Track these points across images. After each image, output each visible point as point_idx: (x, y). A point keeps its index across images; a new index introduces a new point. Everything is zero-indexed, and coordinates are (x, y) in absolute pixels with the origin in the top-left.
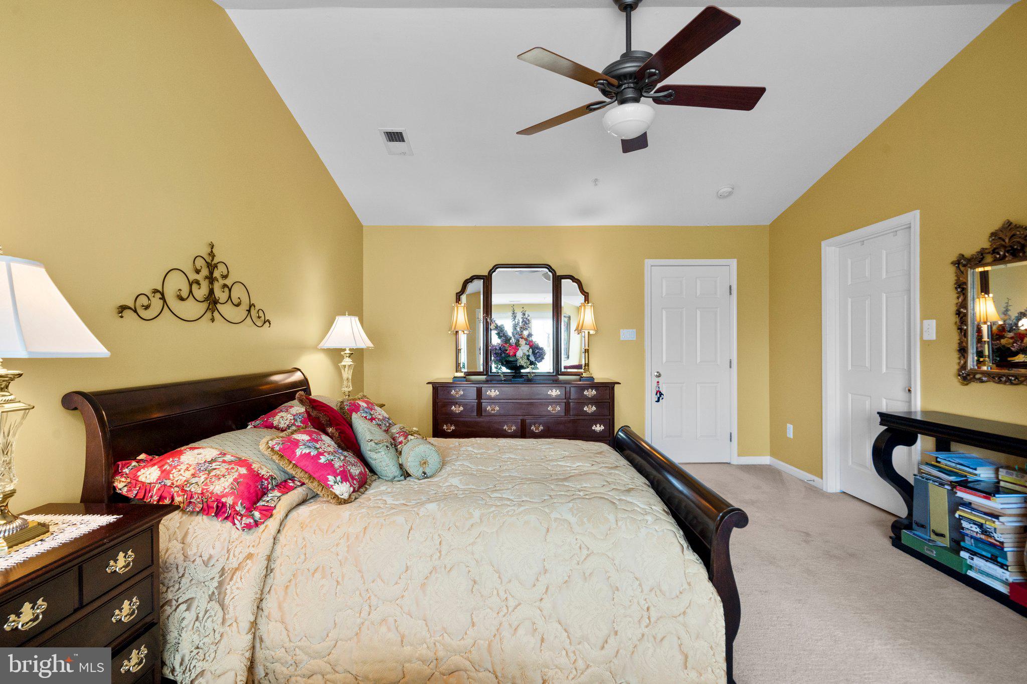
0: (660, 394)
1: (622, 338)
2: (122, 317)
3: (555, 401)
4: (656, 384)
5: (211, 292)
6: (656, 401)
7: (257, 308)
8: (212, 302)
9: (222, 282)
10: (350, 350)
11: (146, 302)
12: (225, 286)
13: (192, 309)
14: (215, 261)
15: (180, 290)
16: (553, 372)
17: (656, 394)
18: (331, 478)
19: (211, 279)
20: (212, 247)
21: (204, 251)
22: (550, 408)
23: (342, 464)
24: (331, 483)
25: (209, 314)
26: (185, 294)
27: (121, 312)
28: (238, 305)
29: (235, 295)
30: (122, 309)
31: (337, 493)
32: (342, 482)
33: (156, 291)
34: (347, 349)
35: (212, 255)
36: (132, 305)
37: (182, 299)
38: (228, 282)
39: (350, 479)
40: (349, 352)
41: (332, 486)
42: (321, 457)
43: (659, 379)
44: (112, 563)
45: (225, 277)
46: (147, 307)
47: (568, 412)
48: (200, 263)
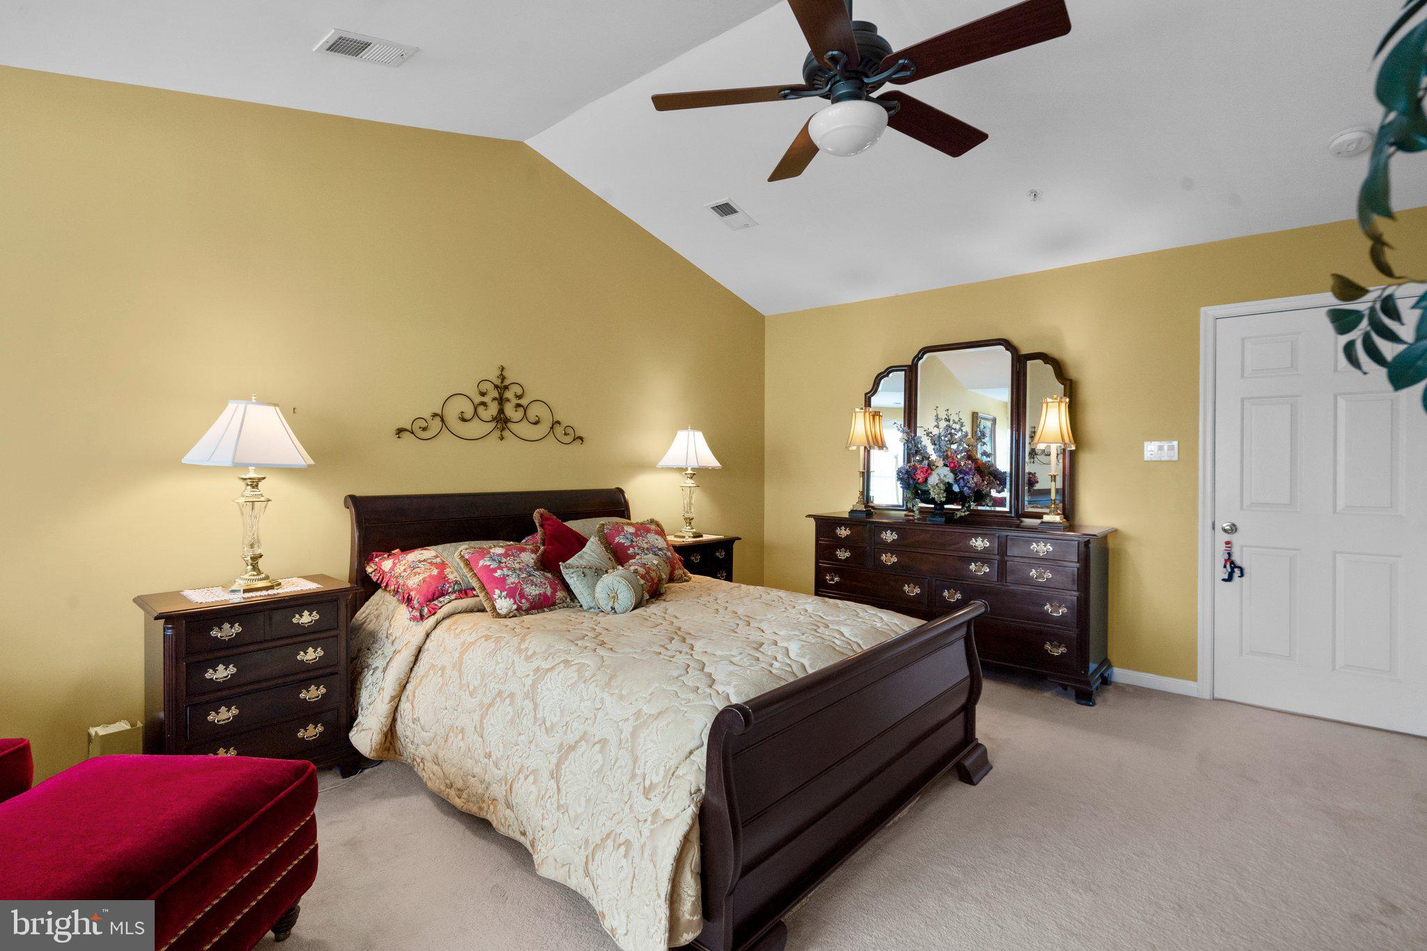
0: (1233, 569)
1: (1147, 456)
2: (399, 437)
3: (982, 557)
4: (1223, 546)
5: (501, 411)
6: (1224, 580)
7: (564, 425)
8: (502, 421)
9: (515, 401)
10: (692, 469)
11: (424, 424)
12: (518, 405)
13: (476, 428)
14: (507, 382)
15: (462, 412)
16: (1010, 512)
17: (1225, 567)
18: (497, 592)
19: (501, 401)
20: (503, 369)
21: (493, 376)
22: (973, 567)
23: (516, 581)
24: (495, 596)
25: (497, 433)
26: (468, 415)
27: (398, 434)
28: (536, 423)
29: (533, 412)
30: (400, 431)
31: (498, 606)
32: (505, 598)
33: (435, 415)
34: (689, 468)
35: (503, 378)
36: (410, 428)
37: (464, 420)
38: (524, 402)
39: (517, 597)
40: (691, 472)
41: (496, 599)
42: (498, 571)
43: (1234, 538)
44: (297, 616)
45: (519, 397)
46: (424, 429)
47: (1002, 577)
48: (487, 386)
